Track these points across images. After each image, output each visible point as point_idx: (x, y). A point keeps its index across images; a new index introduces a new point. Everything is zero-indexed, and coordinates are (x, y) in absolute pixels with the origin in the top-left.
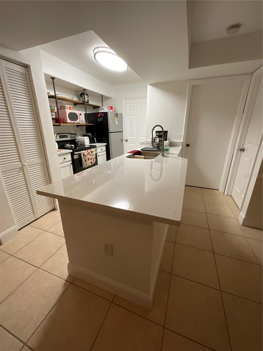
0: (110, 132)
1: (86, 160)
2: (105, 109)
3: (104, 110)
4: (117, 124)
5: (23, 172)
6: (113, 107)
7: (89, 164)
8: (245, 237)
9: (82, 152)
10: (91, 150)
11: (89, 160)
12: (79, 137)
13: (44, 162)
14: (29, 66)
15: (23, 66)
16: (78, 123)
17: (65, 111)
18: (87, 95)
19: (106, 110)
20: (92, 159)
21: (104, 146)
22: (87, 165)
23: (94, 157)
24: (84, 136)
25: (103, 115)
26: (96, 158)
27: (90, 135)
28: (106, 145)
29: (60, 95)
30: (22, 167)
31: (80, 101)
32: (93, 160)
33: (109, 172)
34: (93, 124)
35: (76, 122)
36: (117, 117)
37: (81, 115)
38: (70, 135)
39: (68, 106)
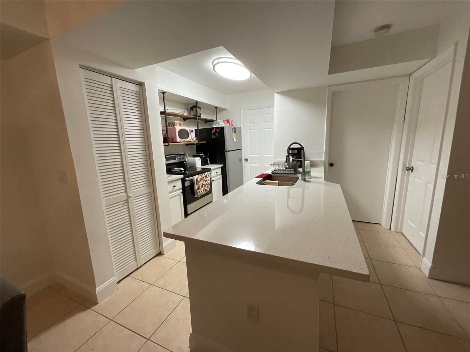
0: (227, 151)
1: (199, 187)
2: (221, 123)
3: (219, 125)
4: (235, 140)
5: (128, 205)
6: (230, 121)
7: (203, 192)
8: (437, 296)
9: (195, 177)
10: (205, 174)
11: (202, 188)
12: (189, 158)
13: (151, 192)
14: (144, 83)
15: (137, 84)
16: (189, 142)
17: (175, 128)
18: (199, 108)
19: (222, 125)
20: (206, 186)
21: (219, 168)
22: (200, 193)
23: (208, 182)
24: (194, 156)
25: (219, 131)
26: (211, 184)
27: (203, 155)
28: (221, 167)
29: (169, 110)
30: (127, 200)
31: (191, 115)
32: (208, 187)
33: (225, 201)
34: (205, 142)
35: (186, 140)
36: (235, 132)
37: (192, 131)
38: (178, 156)
39: (178, 122)
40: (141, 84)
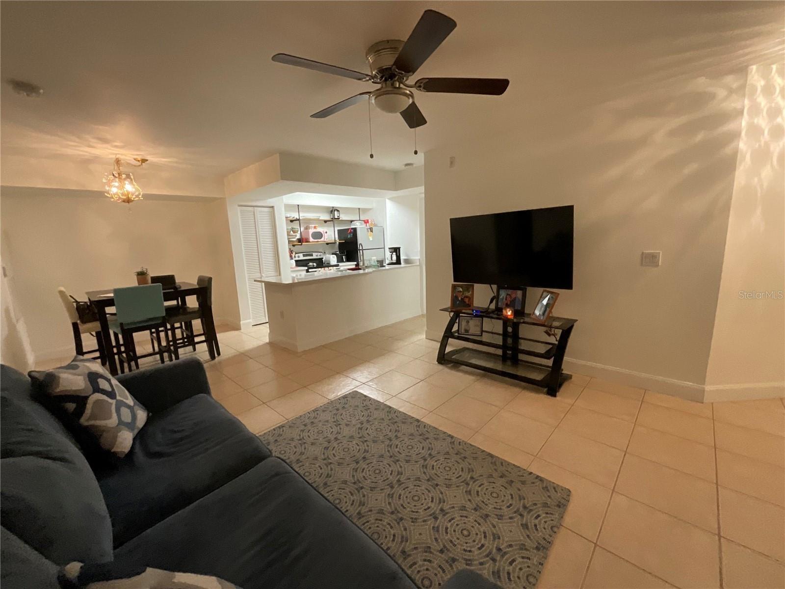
3: (355, 226)
4: (371, 239)
6: (370, 220)
15: (270, 207)
16: (324, 242)
17: (308, 231)
18: (338, 211)
25: (353, 231)
28: (355, 264)
29: (305, 216)
31: (330, 218)
34: (344, 241)
35: (319, 240)
36: (372, 231)
37: (326, 232)
38: (316, 254)
39: (313, 226)
40: (273, 207)
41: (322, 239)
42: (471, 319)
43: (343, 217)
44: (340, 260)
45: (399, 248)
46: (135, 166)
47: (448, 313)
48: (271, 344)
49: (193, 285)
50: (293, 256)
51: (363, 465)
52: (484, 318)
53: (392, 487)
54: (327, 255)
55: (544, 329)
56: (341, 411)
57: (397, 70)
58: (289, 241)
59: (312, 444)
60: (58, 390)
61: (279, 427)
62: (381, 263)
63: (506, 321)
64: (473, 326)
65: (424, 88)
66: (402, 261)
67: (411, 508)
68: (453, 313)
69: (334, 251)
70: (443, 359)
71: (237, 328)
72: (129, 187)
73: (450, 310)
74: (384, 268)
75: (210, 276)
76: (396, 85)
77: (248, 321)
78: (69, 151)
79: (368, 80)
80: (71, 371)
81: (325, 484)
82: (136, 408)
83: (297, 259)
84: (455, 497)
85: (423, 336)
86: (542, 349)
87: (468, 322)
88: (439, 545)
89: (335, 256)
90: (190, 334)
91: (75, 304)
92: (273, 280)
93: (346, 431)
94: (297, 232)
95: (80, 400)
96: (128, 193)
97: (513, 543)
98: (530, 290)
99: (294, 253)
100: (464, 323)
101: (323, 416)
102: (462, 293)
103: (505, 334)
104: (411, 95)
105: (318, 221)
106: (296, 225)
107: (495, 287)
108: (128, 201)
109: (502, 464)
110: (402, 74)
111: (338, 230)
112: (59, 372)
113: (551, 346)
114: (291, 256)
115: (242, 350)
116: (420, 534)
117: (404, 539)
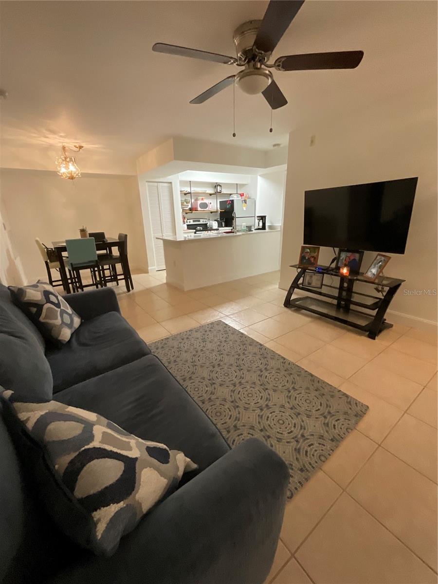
2: (234, 196)
3: (232, 198)
4: (245, 210)
6: (244, 194)
15: (169, 183)
16: (209, 211)
17: (197, 202)
18: (219, 186)
25: (231, 203)
27: (219, 220)
31: (214, 192)
34: (223, 211)
35: (205, 209)
36: (246, 203)
37: (211, 203)
38: (203, 220)
39: (201, 198)
40: (171, 183)
41: (207, 209)
42: (314, 275)
43: (224, 191)
44: (220, 225)
45: (265, 217)
46: (75, 151)
47: (296, 269)
48: (167, 284)
49: (115, 239)
50: (186, 221)
51: (217, 369)
52: (325, 275)
53: (235, 386)
54: (211, 222)
55: (375, 286)
56: (208, 333)
57: (257, 50)
58: (183, 210)
59: (186, 352)
60: (26, 299)
61: (166, 339)
62: (249, 228)
63: (343, 278)
64: (315, 280)
65: (283, 67)
66: (267, 227)
67: (246, 401)
68: (300, 269)
69: (216, 219)
70: (288, 303)
71: (147, 272)
72: (72, 168)
73: (298, 267)
74: (252, 232)
75: (126, 234)
76: (257, 65)
77: (153, 267)
78: (34, 141)
79: (232, 63)
80: (34, 289)
81: (190, 378)
82: (73, 315)
83: (188, 224)
84: (278, 398)
85: (277, 286)
86: (370, 302)
87: (311, 277)
88: (260, 426)
89: (217, 222)
90: (114, 274)
91: (46, 249)
92: (171, 238)
93: (209, 346)
94: (189, 203)
95: (39, 307)
96: (72, 171)
97: (314, 434)
98: (366, 253)
99: (186, 219)
100: (307, 278)
101: (195, 334)
102: (309, 254)
103: (341, 288)
104: (271, 75)
105: (204, 193)
106: (188, 197)
107: (337, 250)
108: (72, 178)
109: (319, 381)
110: (261, 54)
111: (220, 202)
112: (27, 289)
113: (378, 300)
114: (184, 222)
115: (148, 287)
116: (249, 418)
117: (237, 419)
